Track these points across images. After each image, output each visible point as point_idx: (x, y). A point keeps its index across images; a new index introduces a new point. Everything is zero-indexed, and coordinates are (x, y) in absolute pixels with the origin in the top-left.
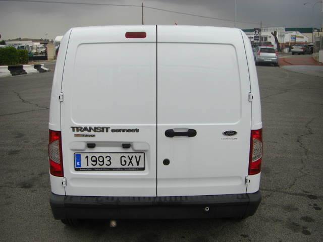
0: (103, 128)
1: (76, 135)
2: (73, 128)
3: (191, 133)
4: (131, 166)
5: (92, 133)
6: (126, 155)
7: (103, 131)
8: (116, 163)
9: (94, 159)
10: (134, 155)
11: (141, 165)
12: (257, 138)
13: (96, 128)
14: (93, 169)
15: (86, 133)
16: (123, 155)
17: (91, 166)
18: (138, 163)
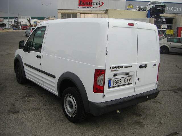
0: (121, 66)
1: (111, 71)
2: (111, 67)
3: (146, 66)
4: (128, 83)
5: (117, 69)
7: (121, 68)
8: (123, 83)
9: (116, 81)
10: (129, 77)
13: (119, 67)
14: (115, 87)
15: (115, 69)
16: (125, 78)
17: (114, 85)
18: (130, 81)
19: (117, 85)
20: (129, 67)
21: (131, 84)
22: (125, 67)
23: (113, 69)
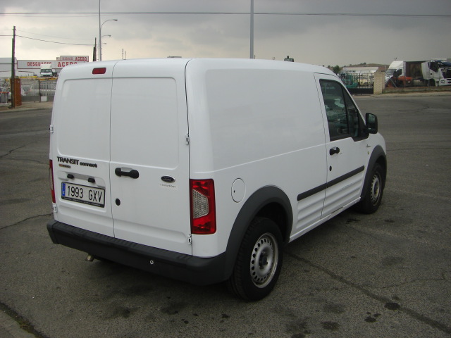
0: (75, 160)
1: (60, 165)
2: (58, 158)
3: (134, 174)
4: (95, 201)
5: (69, 164)
6: (93, 189)
7: (74, 163)
8: (86, 198)
9: (73, 189)
10: (98, 190)
11: (102, 202)
12: (197, 189)
13: (71, 160)
14: (72, 200)
15: (65, 163)
16: (90, 189)
17: (71, 196)
18: (100, 199)
19: (75, 197)
20: (91, 165)
21: (102, 206)
22: (82, 164)
23: (62, 163)
